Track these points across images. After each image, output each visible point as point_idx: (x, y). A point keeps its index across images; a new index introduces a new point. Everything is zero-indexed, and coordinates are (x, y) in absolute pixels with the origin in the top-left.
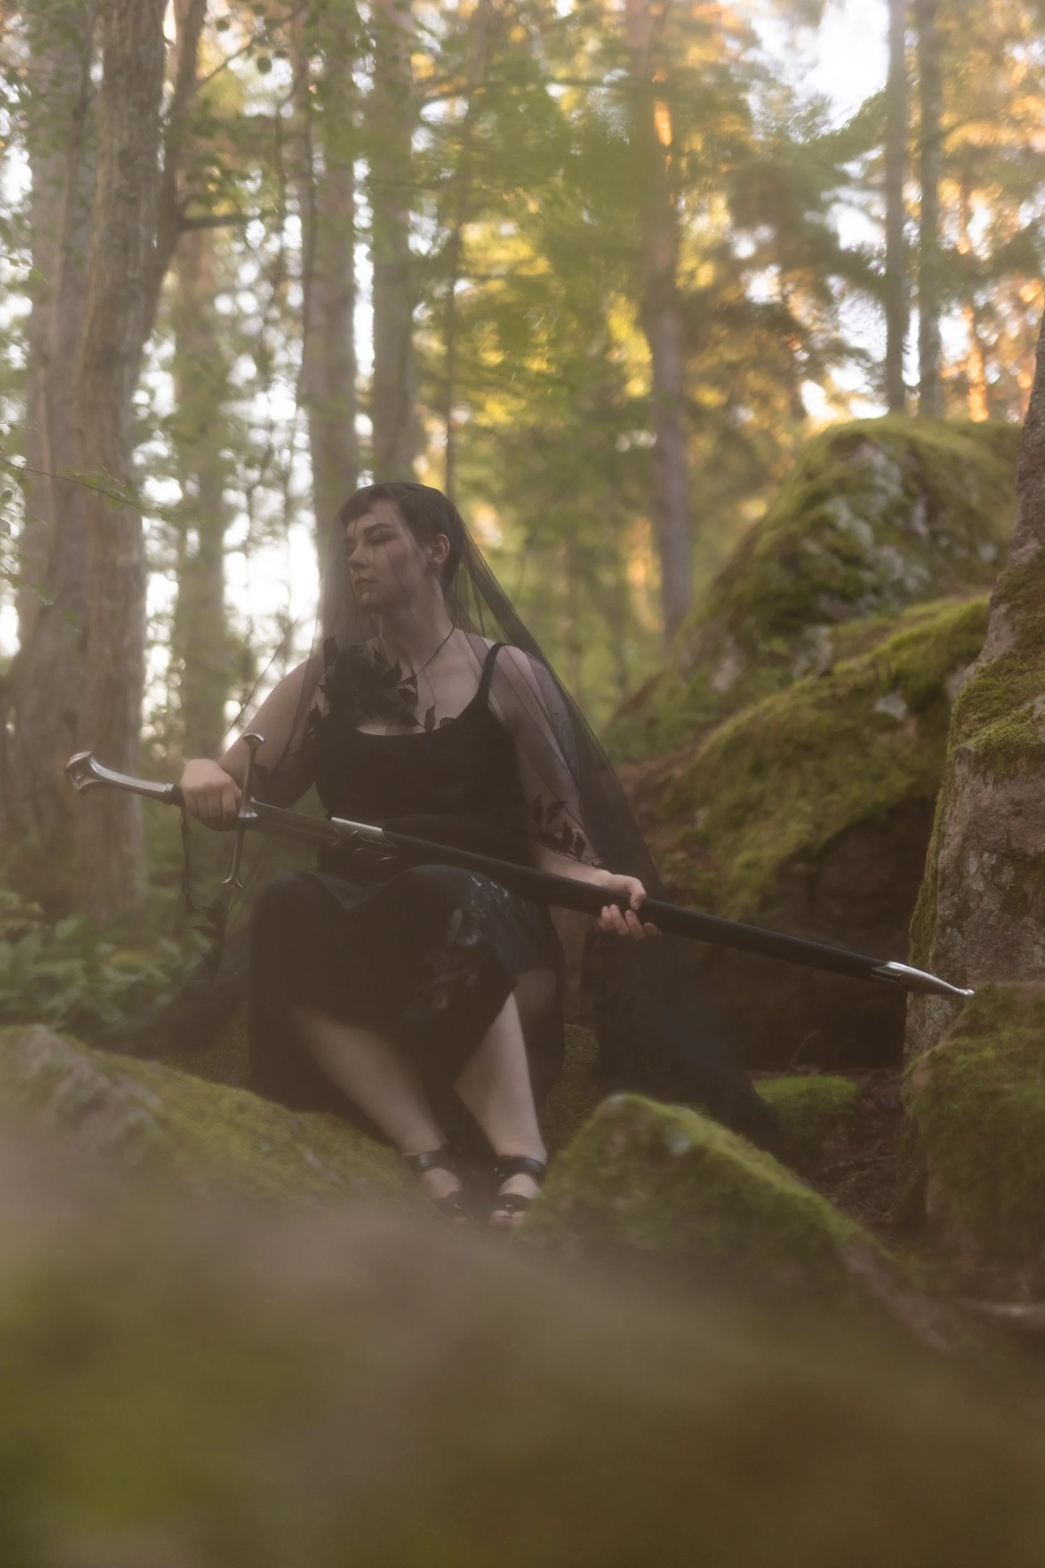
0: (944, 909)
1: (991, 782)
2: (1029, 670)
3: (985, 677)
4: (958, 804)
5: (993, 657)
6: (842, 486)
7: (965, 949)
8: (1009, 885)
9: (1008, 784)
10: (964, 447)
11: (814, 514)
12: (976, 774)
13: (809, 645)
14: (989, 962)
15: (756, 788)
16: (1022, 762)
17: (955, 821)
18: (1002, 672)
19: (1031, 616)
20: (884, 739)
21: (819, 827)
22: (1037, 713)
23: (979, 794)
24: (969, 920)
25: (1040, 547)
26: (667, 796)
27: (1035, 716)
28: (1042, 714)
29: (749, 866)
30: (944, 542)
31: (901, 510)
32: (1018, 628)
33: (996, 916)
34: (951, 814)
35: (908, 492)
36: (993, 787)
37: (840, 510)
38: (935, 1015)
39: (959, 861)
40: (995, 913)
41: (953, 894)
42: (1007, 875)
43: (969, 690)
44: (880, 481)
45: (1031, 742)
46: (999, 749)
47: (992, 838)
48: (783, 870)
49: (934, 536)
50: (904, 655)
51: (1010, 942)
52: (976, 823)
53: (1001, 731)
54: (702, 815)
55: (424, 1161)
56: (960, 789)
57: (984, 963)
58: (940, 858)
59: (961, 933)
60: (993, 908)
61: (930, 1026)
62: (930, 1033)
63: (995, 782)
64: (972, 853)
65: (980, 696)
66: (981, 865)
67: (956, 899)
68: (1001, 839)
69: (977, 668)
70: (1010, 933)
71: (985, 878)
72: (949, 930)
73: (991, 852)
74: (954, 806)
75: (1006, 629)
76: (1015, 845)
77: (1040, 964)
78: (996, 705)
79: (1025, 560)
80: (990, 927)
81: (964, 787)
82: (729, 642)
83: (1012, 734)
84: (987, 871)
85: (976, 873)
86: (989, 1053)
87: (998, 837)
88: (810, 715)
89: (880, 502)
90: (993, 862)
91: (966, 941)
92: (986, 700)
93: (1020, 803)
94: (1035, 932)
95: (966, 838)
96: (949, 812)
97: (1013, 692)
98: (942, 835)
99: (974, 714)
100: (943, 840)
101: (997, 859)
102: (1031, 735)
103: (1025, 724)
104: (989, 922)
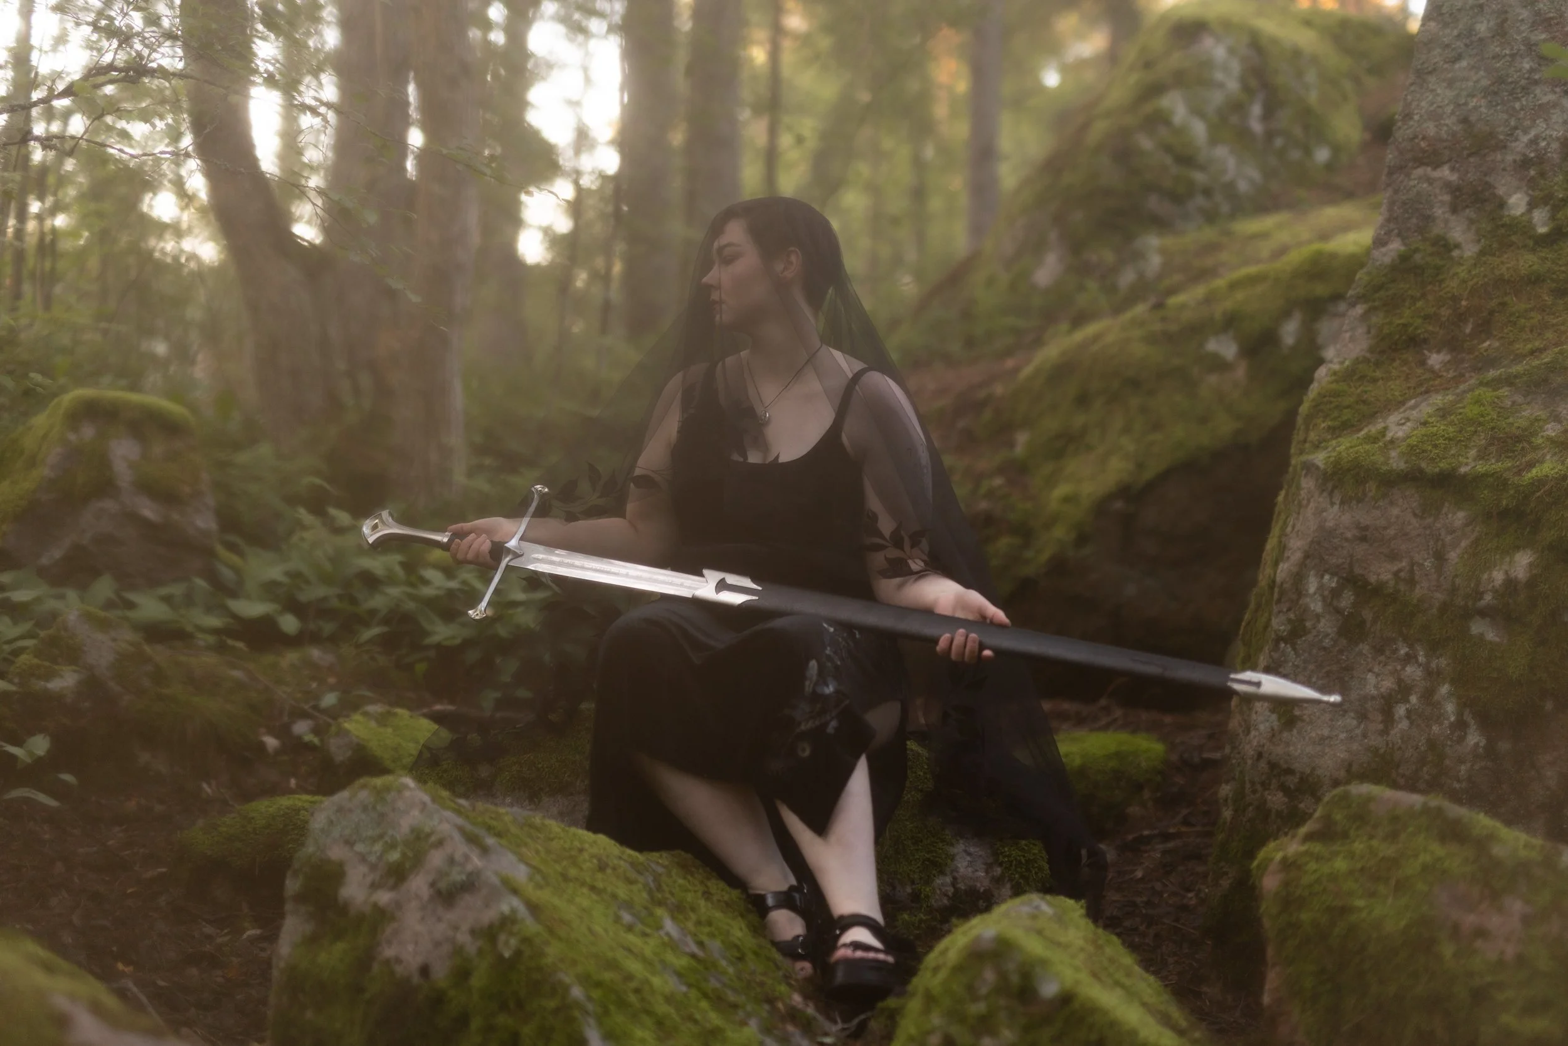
0: (1279, 624)
1: (1338, 502)
2: (1382, 379)
3: (1337, 381)
4: (1301, 518)
5: (1345, 359)
6: (1180, 79)
7: (1297, 667)
8: (1347, 610)
9: (1355, 507)
11: (1148, 108)
12: (1323, 491)
13: (1139, 256)
14: (1320, 682)
15: (1079, 420)
16: (1371, 487)
17: (1298, 536)
18: (1356, 377)
19: (1388, 320)
20: (1213, 379)
21: (1140, 466)
22: (1389, 435)
23: (1324, 514)
24: (1304, 639)
25: (1403, 248)
26: (987, 415)
27: (1388, 438)
28: (1395, 437)
29: (1067, 500)
30: (1279, 142)
31: (1238, 107)
32: (1373, 331)
33: (1332, 639)
34: (1294, 527)
35: (1246, 88)
36: (1340, 508)
37: (1176, 105)
39: (1299, 578)
40: (1331, 636)
41: (1289, 610)
42: (1347, 600)
43: (1319, 394)
44: (1219, 76)
45: (1382, 467)
46: (1349, 470)
47: (1334, 561)
48: (1101, 507)
49: (1270, 135)
50: (1240, 296)
51: (1344, 666)
52: (1319, 543)
53: (1351, 451)
54: (1022, 438)
56: (1305, 502)
57: (1315, 682)
58: (1279, 571)
59: (1294, 649)
60: (1329, 631)
61: (1255, 737)
63: (1342, 503)
64: (1312, 573)
65: (1331, 402)
66: (1321, 587)
67: (1292, 616)
68: (1344, 563)
69: (1329, 369)
70: (1344, 657)
71: (1324, 599)
72: (1282, 645)
73: (1333, 574)
74: (1297, 519)
75: (1361, 330)
76: (1358, 570)
77: (1372, 692)
78: (1347, 415)
79: (1387, 260)
80: (1325, 649)
81: (1309, 501)
82: (1053, 236)
83: (1364, 455)
84: (1326, 593)
85: (1315, 593)
86: (1341, 864)
87: (1340, 561)
88: (1139, 350)
89: (1217, 98)
90: (1334, 585)
91: (1299, 659)
92: (1337, 407)
93: (1366, 528)
94: (1369, 660)
95: (1307, 556)
96: (1291, 523)
97: (1364, 402)
98: (1282, 548)
99: (1324, 422)
100: (1283, 552)
101: (1338, 582)
102: (1382, 459)
103: (1377, 446)
104: (1324, 644)
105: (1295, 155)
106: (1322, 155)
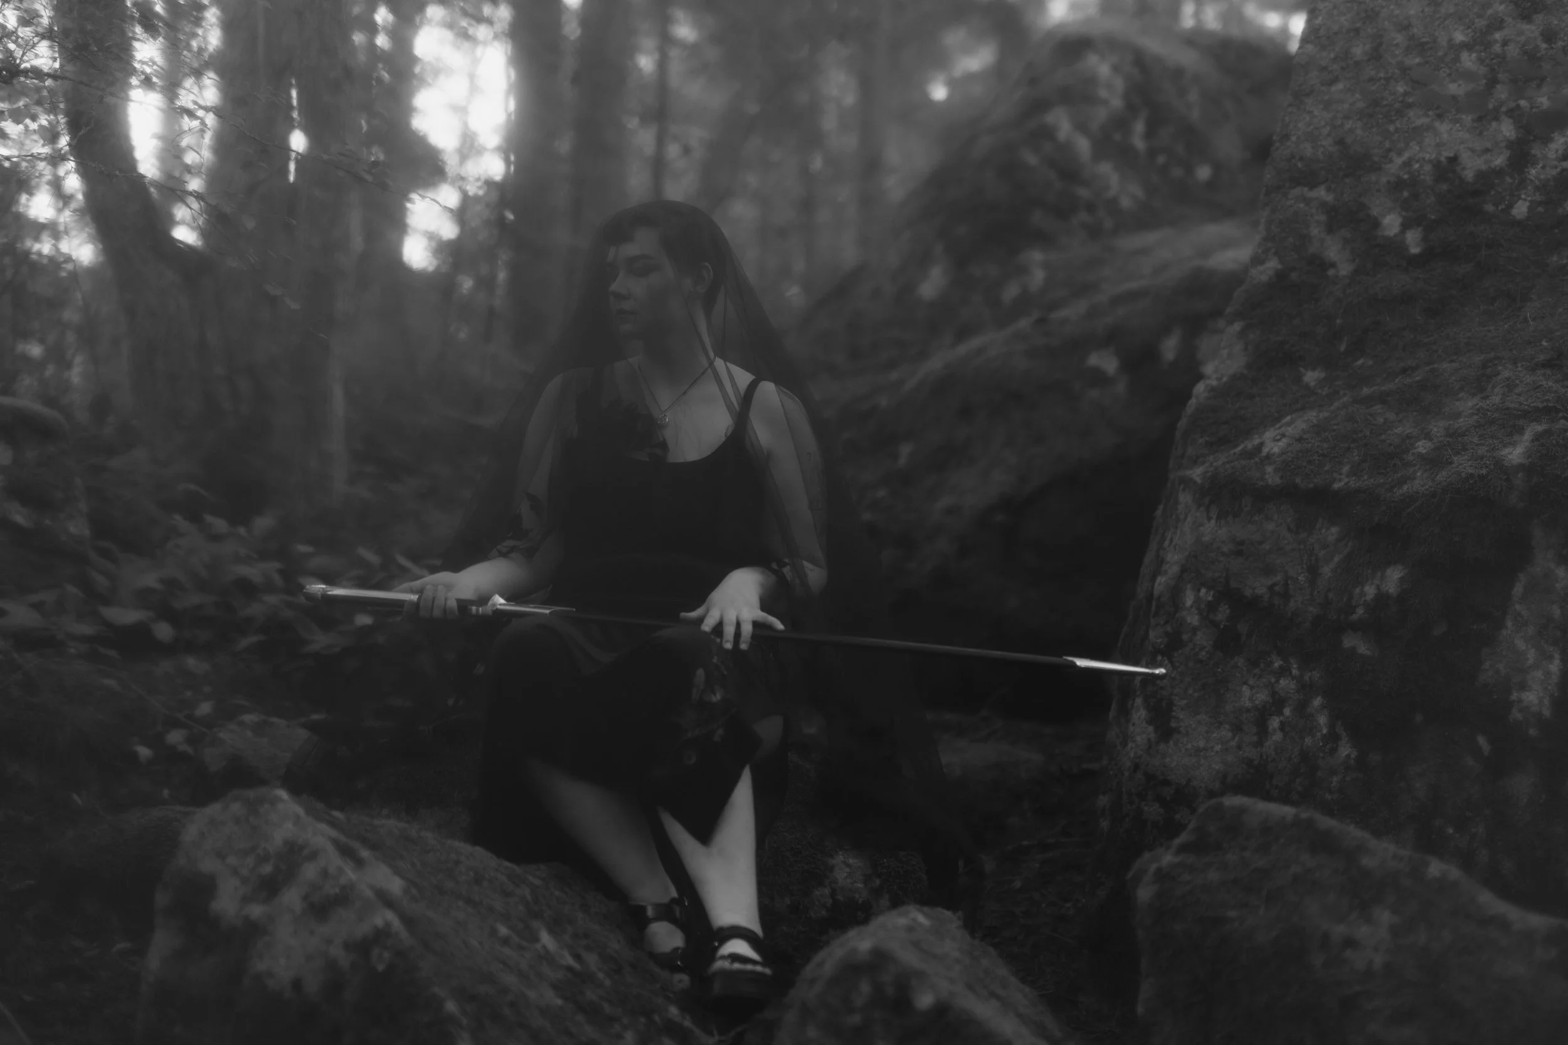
0: (1155, 635)
1: (1215, 517)
2: (1259, 395)
3: (1214, 397)
4: (1179, 532)
6: (1065, 95)
8: (1223, 623)
9: (1231, 521)
10: (1187, 58)
11: (1033, 124)
12: (1200, 505)
13: (1023, 270)
14: (1196, 695)
15: (962, 432)
16: (1247, 502)
17: (1175, 550)
18: (1233, 394)
19: (1265, 337)
20: (1094, 393)
21: (1023, 479)
22: (1265, 451)
23: (1201, 528)
24: (1180, 651)
25: (1279, 267)
26: (871, 426)
27: (1263, 454)
28: (1270, 453)
29: (950, 511)
30: (1161, 160)
31: (1121, 123)
32: (1250, 348)
33: (1208, 652)
34: (1171, 540)
35: (1130, 106)
36: (1217, 522)
37: (1061, 122)
38: (1138, 738)
39: (1176, 592)
40: (1207, 649)
41: (1166, 623)
42: (1223, 614)
43: (1197, 409)
44: (1103, 93)
45: (1258, 482)
46: (1225, 485)
47: (1210, 575)
48: (983, 520)
49: (1152, 152)
50: (1121, 311)
51: (1219, 678)
52: (1195, 557)
53: (1227, 466)
54: (905, 450)
55: (650, 912)
56: (1182, 517)
58: (1156, 584)
59: (1171, 661)
60: (1206, 644)
61: (1132, 749)
62: (1132, 755)
63: (1219, 518)
64: (1189, 586)
65: (1208, 418)
66: (1198, 600)
67: (1169, 628)
68: (1220, 577)
69: (1207, 385)
70: (1219, 670)
71: (1200, 613)
72: (1160, 658)
73: (1209, 588)
74: (1175, 533)
75: (1238, 347)
76: (1233, 584)
77: (1247, 705)
78: (1224, 430)
79: (1264, 278)
80: (1201, 661)
81: (1186, 515)
82: (938, 249)
83: (1240, 470)
84: (1203, 606)
85: (1192, 607)
87: (1217, 575)
88: (1021, 364)
89: (1100, 116)
90: (1210, 598)
91: (1175, 672)
92: (1214, 423)
93: (1242, 543)
94: (1244, 673)
95: (1184, 570)
96: (1169, 537)
97: (1241, 418)
98: (1160, 561)
99: (1201, 437)
100: (1161, 566)
101: (1213, 596)
102: (1258, 475)
103: (1252, 461)
104: (1200, 657)
105: (1177, 172)
106: (1204, 173)
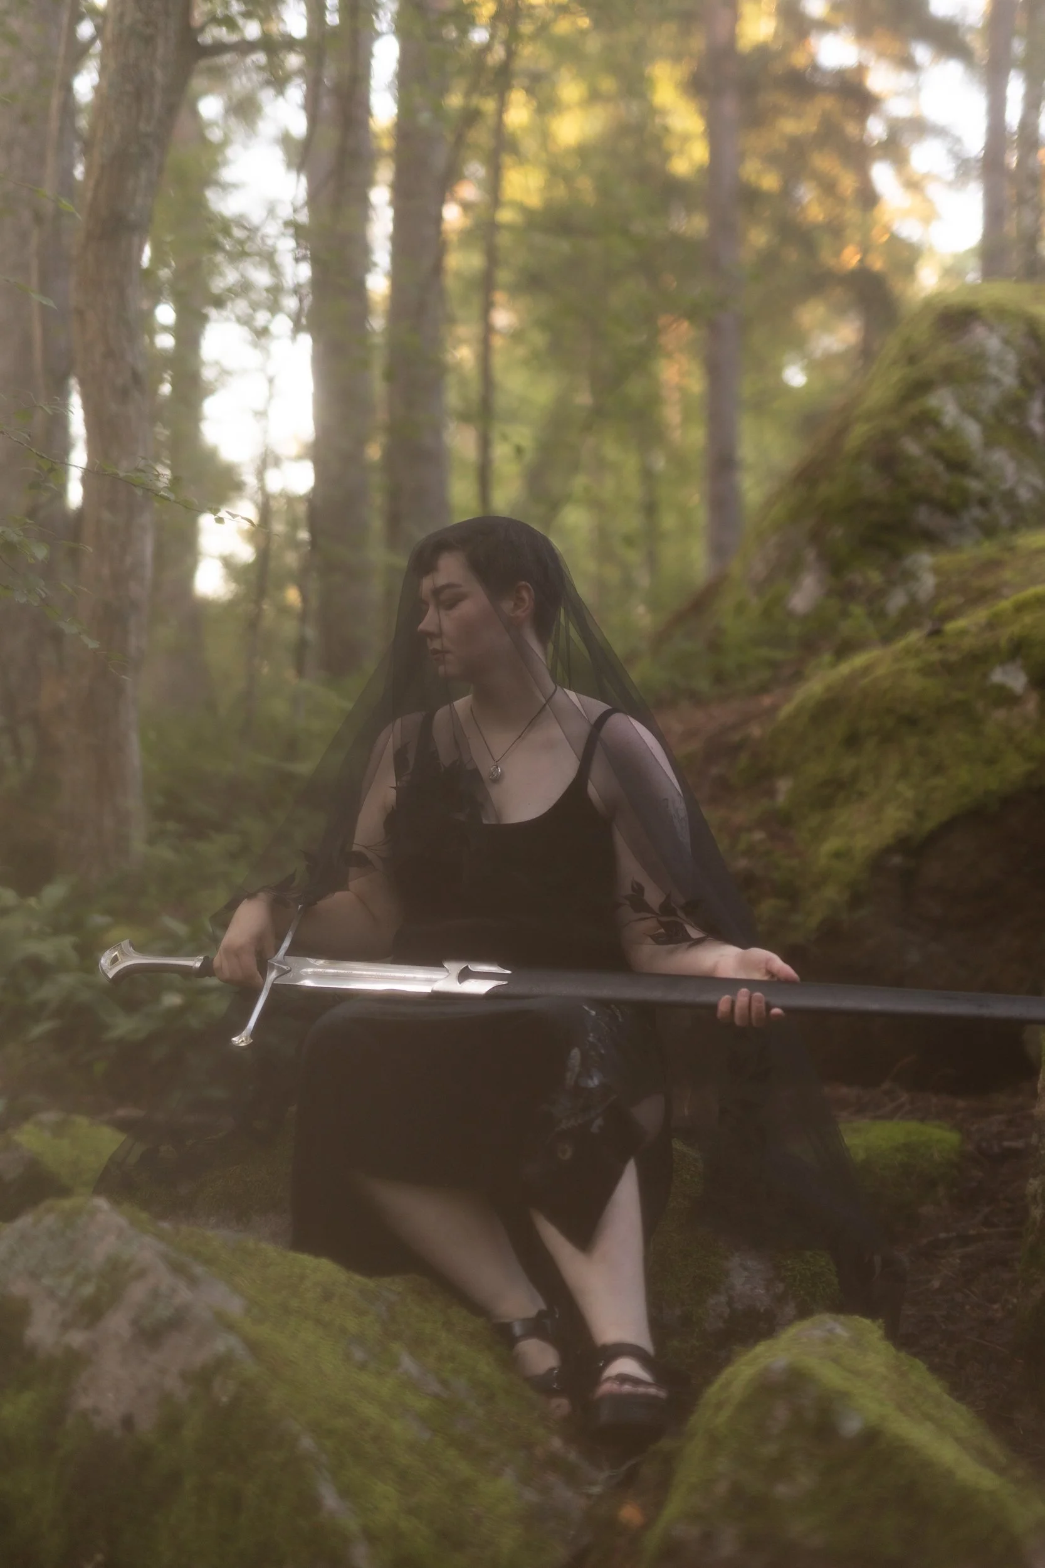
6: (949, 375)
11: (913, 408)
13: (909, 576)
15: (849, 764)
20: (1000, 714)
21: (920, 815)
26: (743, 760)
29: (837, 855)
31: (1016, 405)
35: (1025, 384)
37: (945, 404)
44: (994, 370)
48: (877, 863)
50: (1028, 619)
54: (784, 786)
55: (518, 1330)
82: (810, 555)
88: (914, 683)
89: (992, 395)
